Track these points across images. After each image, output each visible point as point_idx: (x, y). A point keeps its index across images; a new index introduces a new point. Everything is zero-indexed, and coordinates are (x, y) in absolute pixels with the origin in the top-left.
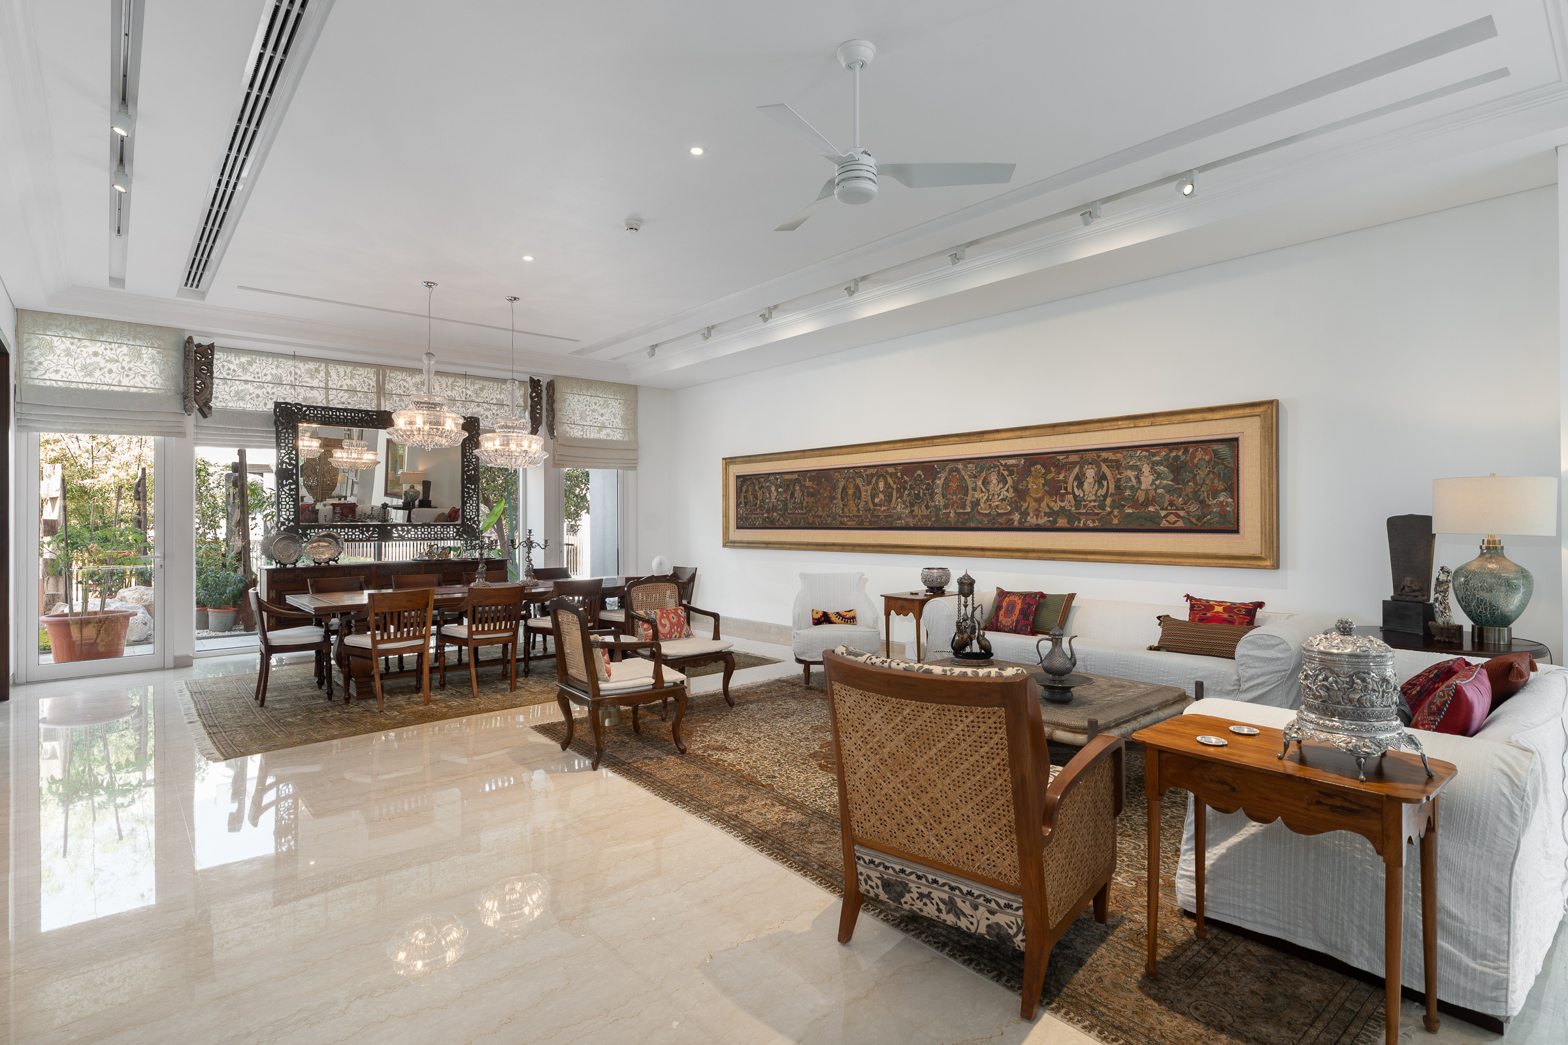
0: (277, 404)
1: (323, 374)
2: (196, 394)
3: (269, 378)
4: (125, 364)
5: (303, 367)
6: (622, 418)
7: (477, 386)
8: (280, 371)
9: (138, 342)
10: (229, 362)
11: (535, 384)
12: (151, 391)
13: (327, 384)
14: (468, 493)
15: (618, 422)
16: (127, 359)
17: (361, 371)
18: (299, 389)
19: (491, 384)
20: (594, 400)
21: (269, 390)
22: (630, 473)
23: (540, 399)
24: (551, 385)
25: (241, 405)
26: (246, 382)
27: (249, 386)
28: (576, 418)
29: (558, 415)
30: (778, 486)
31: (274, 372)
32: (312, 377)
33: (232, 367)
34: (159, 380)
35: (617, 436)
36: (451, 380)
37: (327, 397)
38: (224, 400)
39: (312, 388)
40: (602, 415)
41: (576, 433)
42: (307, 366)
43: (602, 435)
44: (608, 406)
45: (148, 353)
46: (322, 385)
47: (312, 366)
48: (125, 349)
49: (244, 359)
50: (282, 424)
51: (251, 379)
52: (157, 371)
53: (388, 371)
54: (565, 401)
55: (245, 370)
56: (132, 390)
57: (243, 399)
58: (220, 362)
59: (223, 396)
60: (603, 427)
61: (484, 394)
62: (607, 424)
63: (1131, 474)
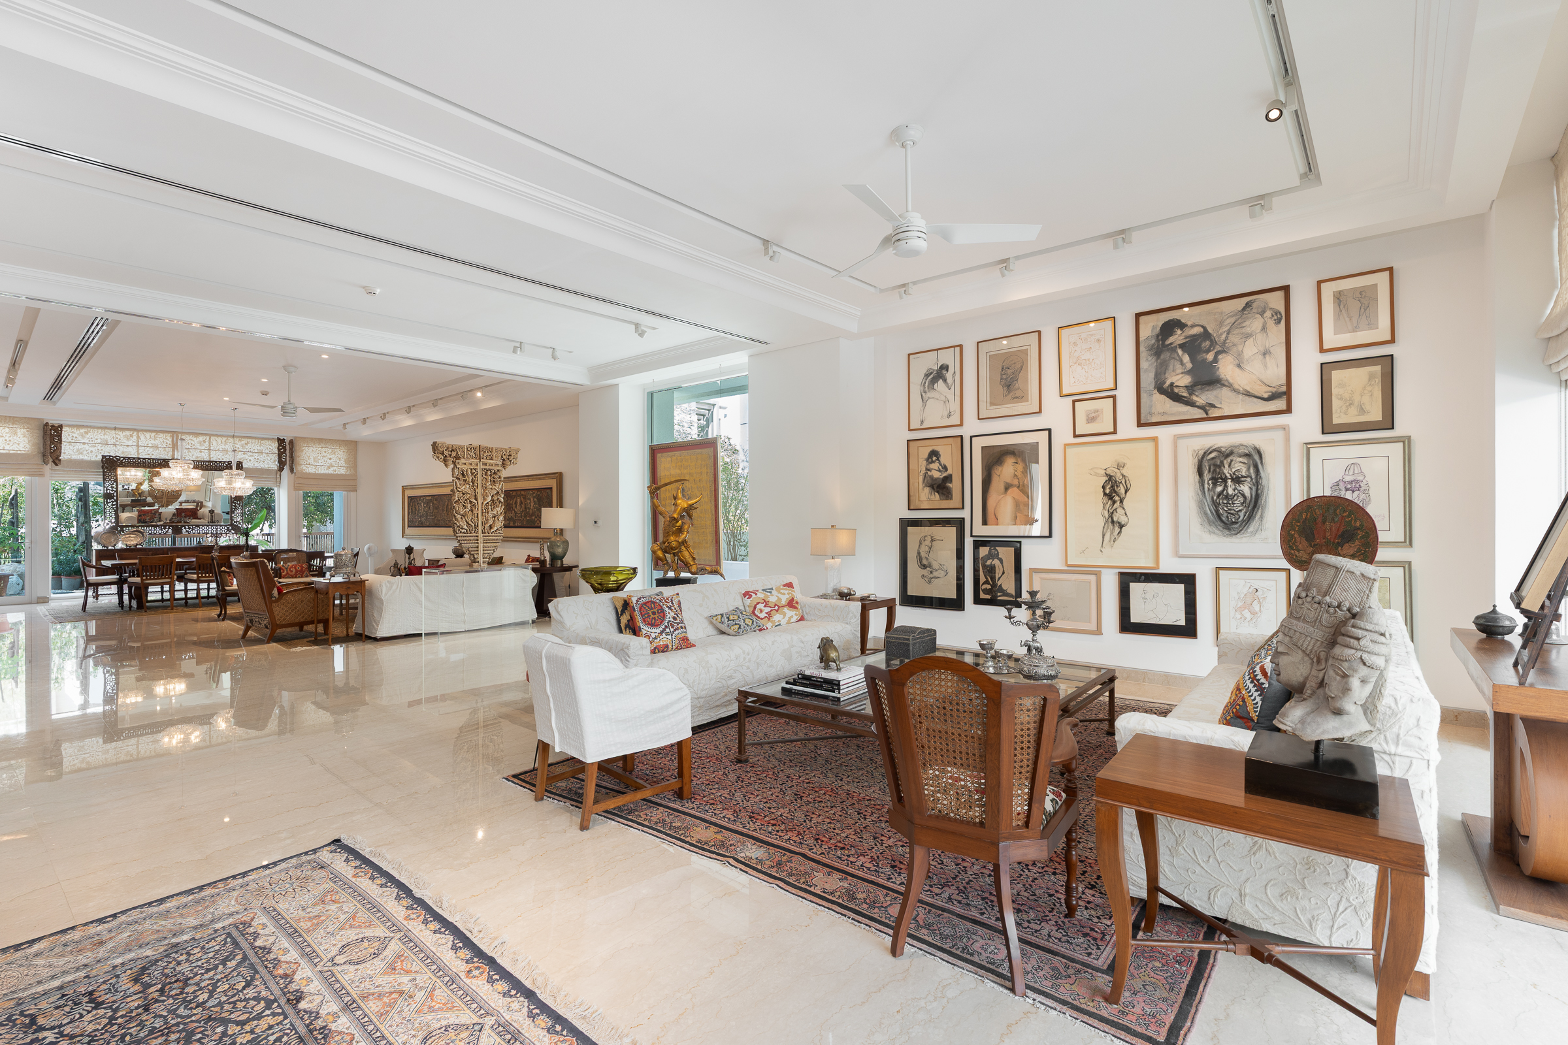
0: (104, 457)
1: (135, 438)
2: (51, 453)
3: (99, 441)
4: (7, 438)
5: (121, 434)
6: (345, 460)
7: (243, 442)
8: (106, 436)
9: (15, 426)
10: (73, 432)
11: (281, 442)
12: (23, 452)
13: (138, 443)
14: (235, 506)
15: (342, 463)
16: (8, 435)
17: (161, 435)
18: (119, 447)
19: (253, 440)
20: (324, 450)
21: (99, 448)
22: (352, 494)
23: (285, 450)
24: (291, 442)
25: (81, 457)
26: (84, 443)
27: (86, 446)
28: (311, 461)
29: (297, 460)
30: (424, 503)
31: (102, 437)
32: (128, 439)
33: (75, 435)
34: (28, 446)
35: (342, 471)
36: (224, 439)
37: (138, 451)
38: (70, 455)
39: (128, 446)
40: (330, 459)
41: (311, 470)
42: (124, 434)
43: (331, 471)
44: (334, 453)
45: (21, 432)
46: (135, 444)
47: (128, 433)
48: (7, 430)
49: (83, 431)
50: (107, 468)
51: (87, 441)
52: (27, 441)
53: (180, 435)
54: (303, 451)
55: (83, 436)
56: (11, 452)
57: (82, 453)
58: (66, 434)
59: (68, 451)
60: (331, 466)
61: (249, 446)
62: (334, 464)
63: (528, 501)
